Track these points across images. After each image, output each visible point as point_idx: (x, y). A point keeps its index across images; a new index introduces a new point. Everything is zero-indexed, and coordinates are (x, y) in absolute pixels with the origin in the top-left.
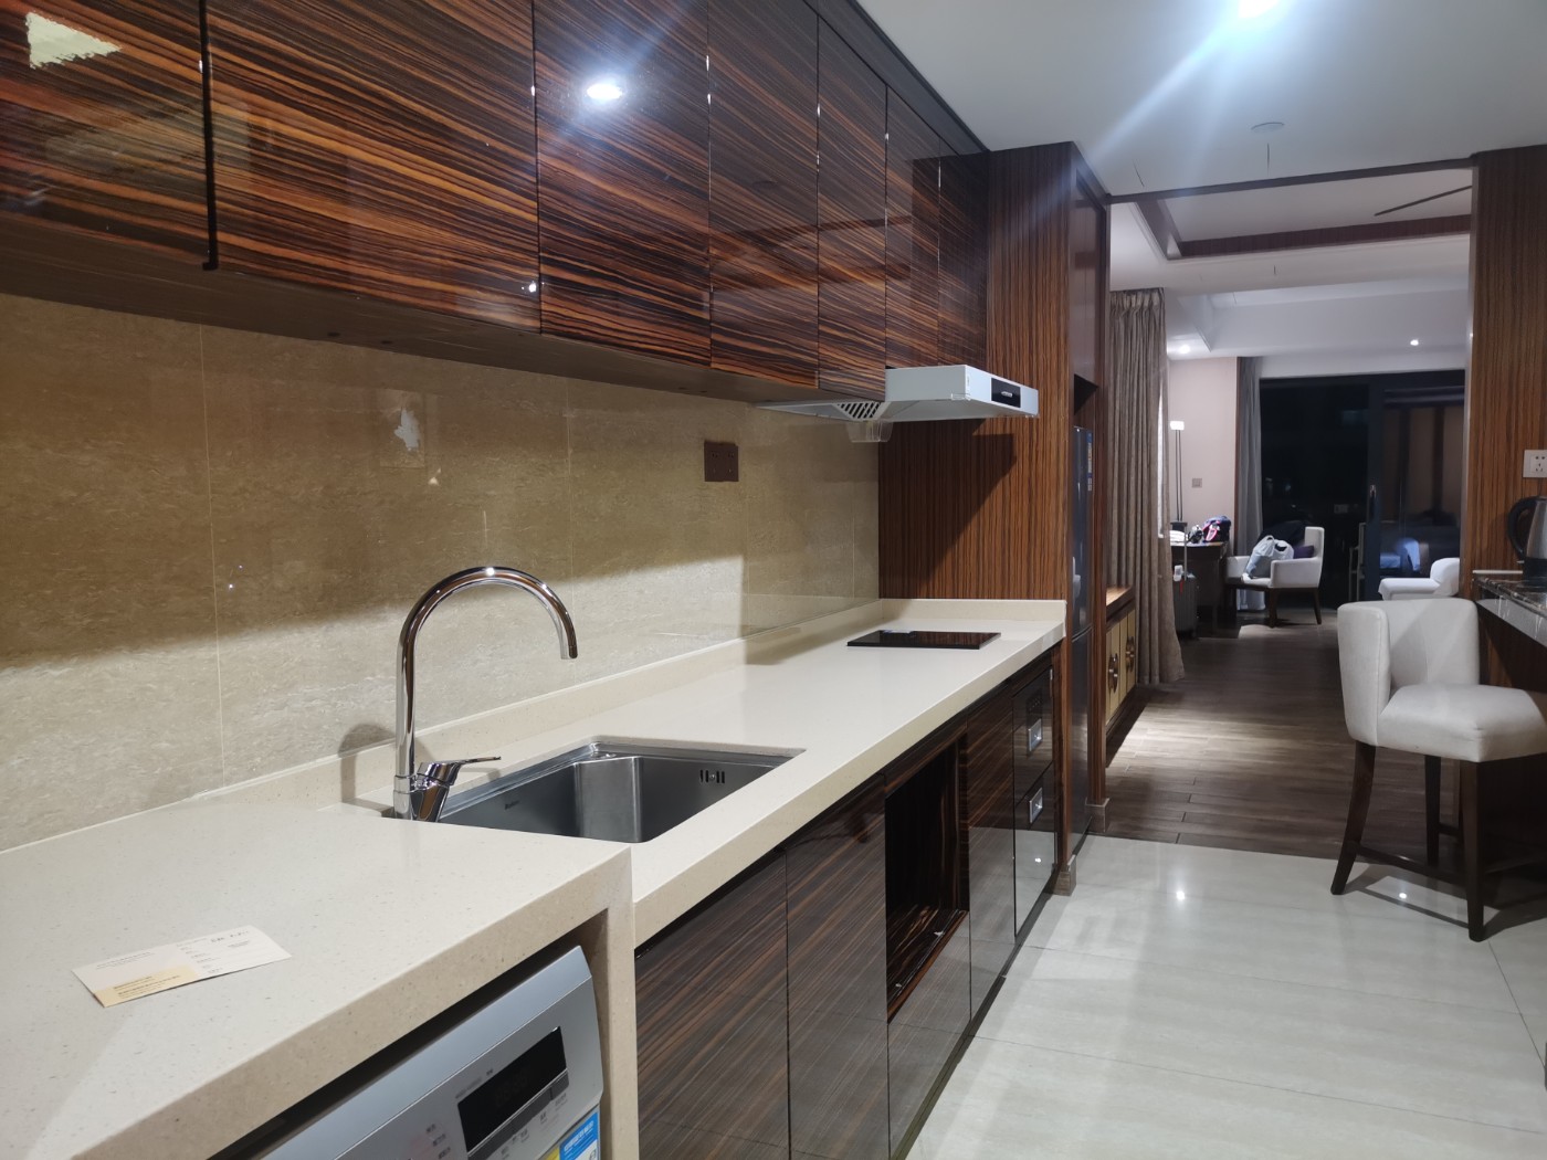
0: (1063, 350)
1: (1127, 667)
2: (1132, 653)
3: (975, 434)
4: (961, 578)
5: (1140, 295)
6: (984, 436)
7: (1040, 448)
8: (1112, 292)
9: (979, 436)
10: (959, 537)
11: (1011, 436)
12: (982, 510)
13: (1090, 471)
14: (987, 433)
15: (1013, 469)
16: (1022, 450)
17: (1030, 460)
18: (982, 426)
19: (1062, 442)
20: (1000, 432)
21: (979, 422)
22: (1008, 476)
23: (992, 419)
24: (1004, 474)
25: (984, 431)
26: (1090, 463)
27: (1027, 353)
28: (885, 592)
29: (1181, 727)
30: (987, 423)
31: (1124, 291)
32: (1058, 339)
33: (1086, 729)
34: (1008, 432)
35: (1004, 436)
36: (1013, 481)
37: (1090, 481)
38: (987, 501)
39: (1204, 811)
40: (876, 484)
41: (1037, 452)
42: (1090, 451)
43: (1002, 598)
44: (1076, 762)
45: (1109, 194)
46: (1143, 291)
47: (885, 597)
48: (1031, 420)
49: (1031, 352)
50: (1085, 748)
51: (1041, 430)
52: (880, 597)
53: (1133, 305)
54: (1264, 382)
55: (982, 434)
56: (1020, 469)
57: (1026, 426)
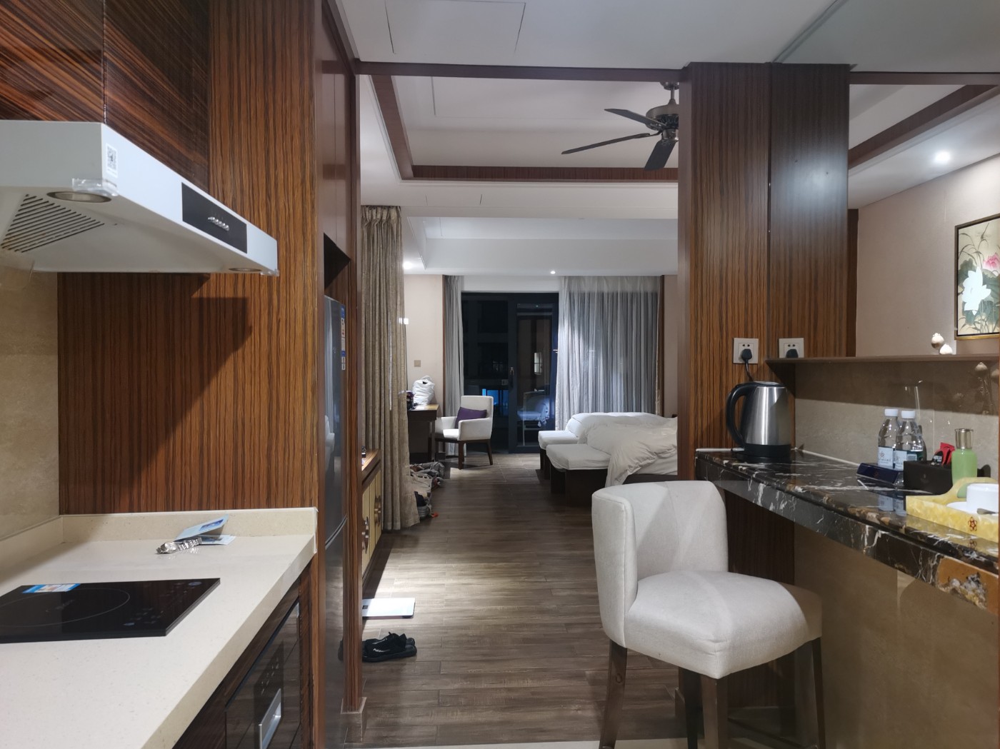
0: (308, 196)
1: (376, 522)
2: (380, 509)
3: (196, 295)
4: (178, 483)
5: (379, 209)
6: (208, 299)
7: (283, 317)
8: (362, 206)
9: (201, 299)
10: (174, 430)
11: (244, 300)
12: (206, 393)
13: (343, 349)
14: (213, 295)
15: (247, 343)
16: (258, 317)
17: (270, 333)
18: (205, 285)
19: (310, 311)
20: (229, 294)
21: (201, 279)
22: (240, 351)
23: (218, 276)
24: (236, 349)
25: (209, 291)
26: (343, 340)
27: (263, 196)
28: (66, 507)
29: (421, 573)
30: (213, 278)
31: (367, 206)
32: (303, 182)
33: (341, 585)
34: (240, 295)
35: (235, 300)
36: (248, 358)
37: (343, 359)
38: (213, 382)
39: (456, 686)
40: (54, 359)
41: (278, 321)
42: (343, 327)
43: (234, 507)
44: (332, 630)
45: (358, 60)
46: (382, 207)
47: (68, 512)
48: (270, 278)
49: (268, 196)
50: (340, 611)
51: (283, 294)
52: (61, 513)
53: (374, 218)
54: (464, 294)
55: (205, 296)
56: (256, 344)
57: (264, 287)
